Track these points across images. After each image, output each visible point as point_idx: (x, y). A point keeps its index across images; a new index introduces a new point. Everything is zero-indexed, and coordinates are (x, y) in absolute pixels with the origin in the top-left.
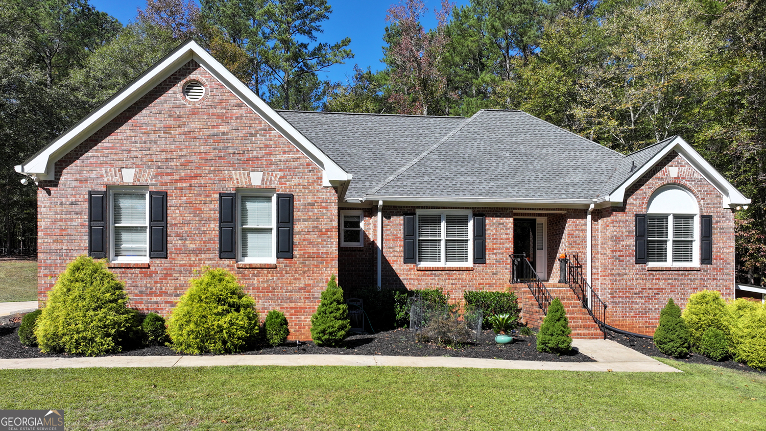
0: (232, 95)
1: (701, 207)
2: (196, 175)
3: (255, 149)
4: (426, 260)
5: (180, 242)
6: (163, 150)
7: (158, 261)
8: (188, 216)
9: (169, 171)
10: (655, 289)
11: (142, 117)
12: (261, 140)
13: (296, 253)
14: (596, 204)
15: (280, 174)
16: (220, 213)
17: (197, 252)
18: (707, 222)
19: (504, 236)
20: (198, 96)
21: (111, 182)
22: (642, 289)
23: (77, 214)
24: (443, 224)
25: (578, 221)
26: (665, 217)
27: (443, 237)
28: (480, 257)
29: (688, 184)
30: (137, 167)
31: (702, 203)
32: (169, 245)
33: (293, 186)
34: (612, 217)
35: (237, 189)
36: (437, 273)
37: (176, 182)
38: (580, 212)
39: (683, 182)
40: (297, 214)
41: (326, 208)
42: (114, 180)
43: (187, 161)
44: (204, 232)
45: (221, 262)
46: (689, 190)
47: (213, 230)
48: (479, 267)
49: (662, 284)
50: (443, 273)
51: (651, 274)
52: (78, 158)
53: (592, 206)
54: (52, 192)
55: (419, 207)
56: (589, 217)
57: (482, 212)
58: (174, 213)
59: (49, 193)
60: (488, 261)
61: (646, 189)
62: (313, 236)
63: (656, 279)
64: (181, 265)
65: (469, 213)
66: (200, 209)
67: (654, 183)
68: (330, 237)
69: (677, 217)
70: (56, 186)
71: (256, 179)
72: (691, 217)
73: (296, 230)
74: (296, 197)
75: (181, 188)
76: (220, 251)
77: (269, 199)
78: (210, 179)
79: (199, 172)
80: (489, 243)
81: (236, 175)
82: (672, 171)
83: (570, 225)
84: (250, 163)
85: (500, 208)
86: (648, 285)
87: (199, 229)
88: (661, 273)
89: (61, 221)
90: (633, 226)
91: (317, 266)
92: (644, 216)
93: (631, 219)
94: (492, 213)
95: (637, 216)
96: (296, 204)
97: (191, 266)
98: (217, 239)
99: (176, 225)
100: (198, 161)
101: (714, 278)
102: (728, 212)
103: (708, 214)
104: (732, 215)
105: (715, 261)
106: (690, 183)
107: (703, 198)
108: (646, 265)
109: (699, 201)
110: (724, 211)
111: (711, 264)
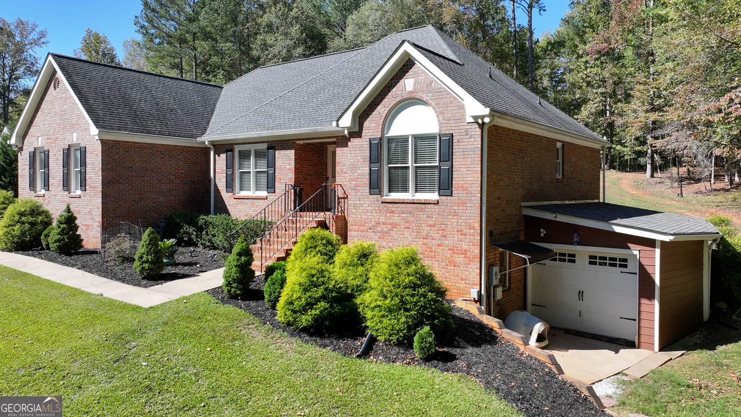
2: (57, 138)
3: (74, 118)
5: (52, 181)
6: (48, 124)
7: (47, 193)
8: (55, 164)
9: (50, 137)
10: (390, 224)
11: (44, 105)
12: (76, 112)
13: (87, 187)
15: (82, 133)
16: (63, 161)
17: (58, 186)
18: (447, 141)
19: (288, 167)
22: (377, 223)
23: (27, 165)
24: (252, 157)
26: (404, 139)
27: (252, 169)
28: (271, 187)
29: (425, 98)
30: (42, 135)
32: (50, 183)
33: (86, 141)
35: (69, 145)
36: (245, 201)
37: (52, 143)
39: (419, 95)
40: (87, 160)
41: (97, 155)
42: (36, 145)
43: (55, 130)
45: (64, 193)
46: (427, 103)
47: (62, 172)
48: (271, 196)
49: (396, 219)
50: (249, 201)
51: (385, 206)
52: (28, 133)
55: (237, 144)
57: (273, 145)
58: (51, 163)
59: (21, 154)
60: (277, 191)
61: (382, 110)
62: (93, 175)
63: (390, 213)
66: (58, 160)
67: (389, 101)
69: (417, 138)
70: (23, 150)
71: (75, 138)
72: (435, 137)
73: (87, 171)
74: (87, 149)
75: (53, 147)
76: (63, 187)
78: (61, 140)
80: (278, 174)
81: (68, 136)
82: (408, 83)
84: (72, 128)
85: (285, 140)
86: (382, 220)
87: (58, 172)
88: (396, 205)
89: (24, 169)
90: (367, 153)
91: (94, 197)
93: (366, 145)
94: (280, 145)
95: (371, 140)
96: (87, 153)
97: (55, 195)
98: (63, 178)
99: (52, 170)
100: (58, 129)
101: (455, 214)
102: (474, 127)
103: (447, 132)
104: (478, 132)
105: (456, 192)
106: (427, 96)
107: (442, 113)
108: (382, 196)
109: (438, 116)
110: (468, 127)
111: (451, 196)
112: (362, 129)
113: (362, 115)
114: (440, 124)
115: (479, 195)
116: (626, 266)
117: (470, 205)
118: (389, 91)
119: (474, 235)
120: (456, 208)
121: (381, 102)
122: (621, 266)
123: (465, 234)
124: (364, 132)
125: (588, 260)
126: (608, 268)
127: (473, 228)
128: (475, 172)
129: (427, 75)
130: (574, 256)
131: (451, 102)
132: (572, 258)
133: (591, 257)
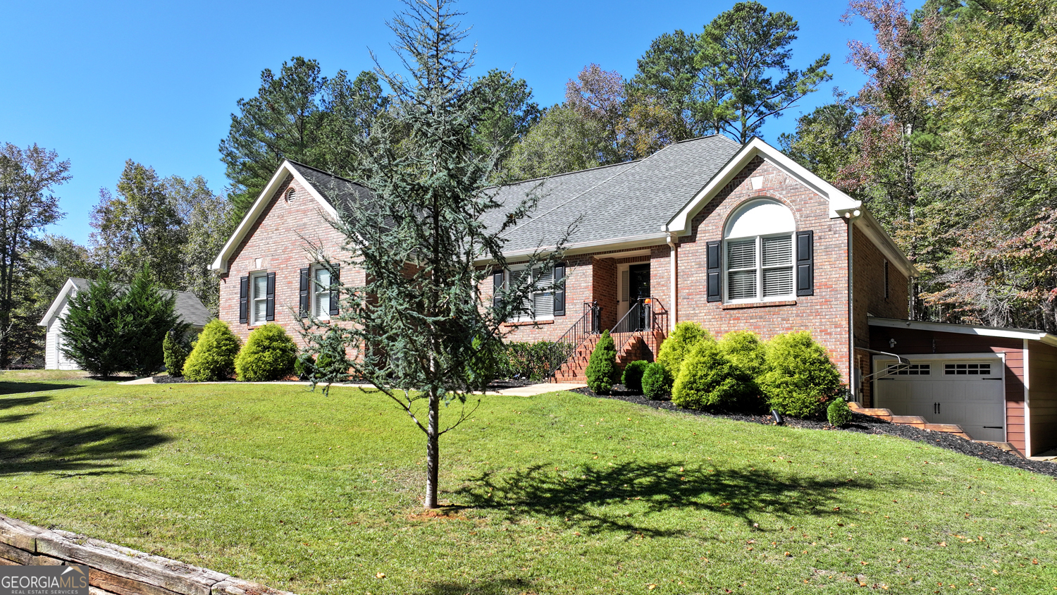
2: (290, 258)
5: (280, 308)
6: (275, 243)
7: (270, 323)
8: (285, 288)
9: (277, 257)
15: (333, 249)
16: (301, 284)
17: (289, 314)
18: (805, 239)
19: (583, 285)
21: (250, 270)
22: (717, 333)
23: (235, 294)
24: (530, 279)
25: (662, 260)
26: (750, 241)
28: (560, 310)
29: (777, 196)
30: (263, 256)
31: (798, 215)
32: (276, 311)
33: (340, 257)
35: (310, 265)
38: (662, 250)
39: (771, 193)
42: (253, 268)
43: (286, 248)
44: (293, 299)
46: (781, 201)
47: (297, 297)
48: (560, 320)
53: (669, 240)
56: (673, 253)
57: (562, 262)
58: (279, 287)
59: (225, 281)
60: (568, 313)
61: (723, 210)
63: (734, 319)
66: (291, 282)
67: (732, 201)
69: (766, 239)
70: (228, 276)
72: (785, 237)
75: (282, 269)
76: (299, 313)
78: (296, 259)
79: (291, 255)
80: (569, 294)
81: (309, 254)
82: (755, 182)
85: (579, 255)
86: (724, 328)
87: (291, 297)
88: (741, 311)
89: (229, 299)
90: (704, 257)
93: (702, 249)
94: (572, 261)
95: (709, 244)
96: (341, 271)
97: (285, 325)
98: (299, 304)
99: (279, 296)
100: (291, 247)
101: (818, 314)
102: (838, 222)
103: (806, 229)
104: (844, 226)
105: (818, 291)
106: (780, 194)
107: (799, 210)
108: (723, 303)
109: (794, 214)
110: (831, 223)
111: (813, 295)
112: (696, 233)
113: (697, 218)
114: (797, 222)
115: (847, 292)
116: (988, 372)
117: (835, 303)
118: (732, 191)
119: (841, 334)
120: (819, 307)
121: (721, 202)
122: (982, 372)
123: (830, 334)
124: (698, 235)
125: (944, 370)
126: (967, 376)
127: (840, 326)
128: (841, 268)
129: (780, 171)
130: (928, 367)
131: (810, 199)
132: (925, 369)
133: (947, 366)
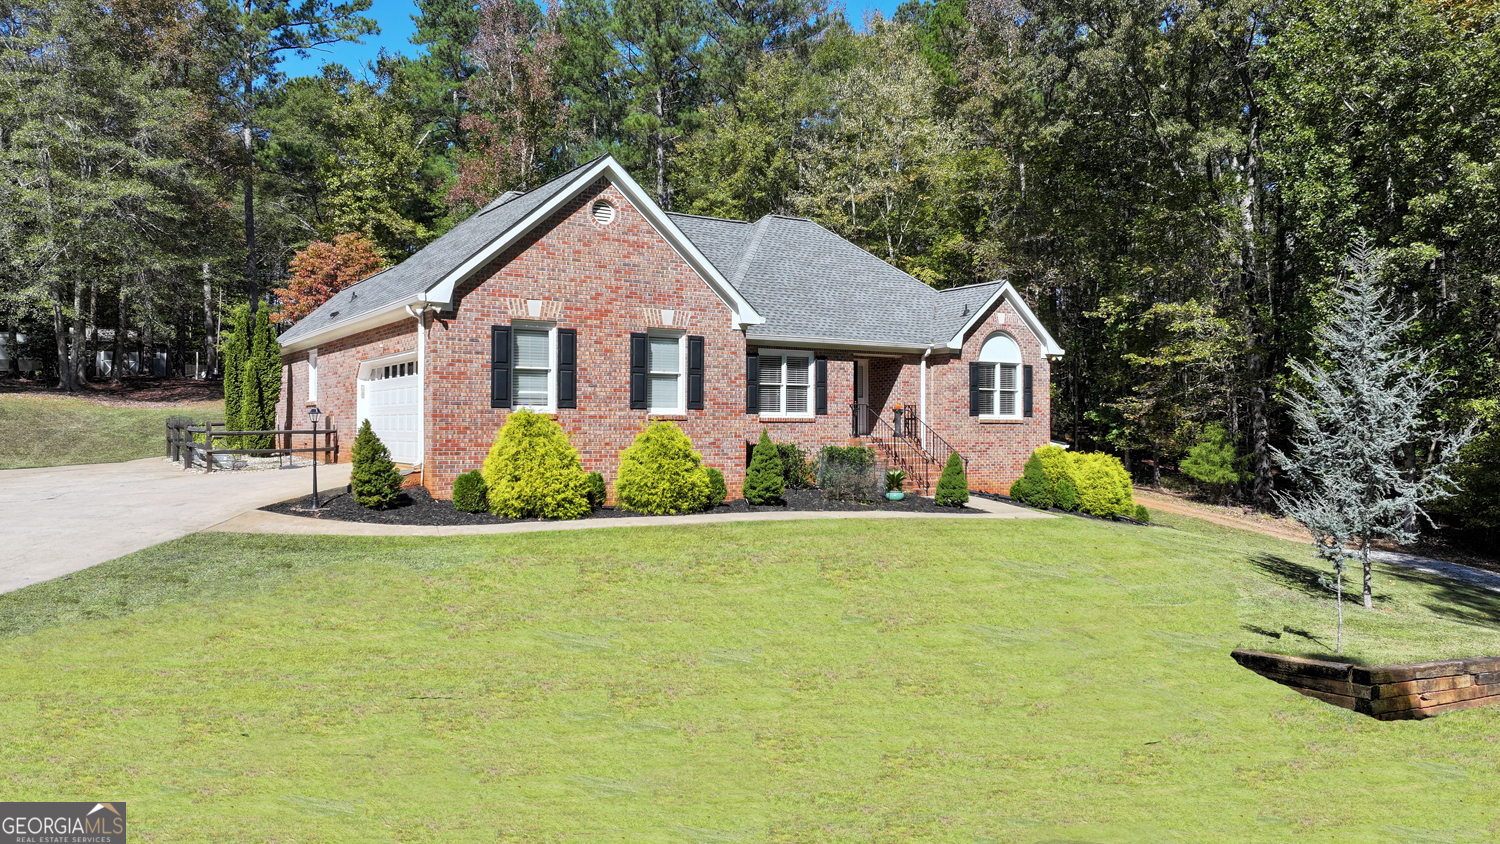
0: (643, 220)
1: (1023, 356)
2: (607, 311)
3: (666, 285)
4: (765, 410)
5: (589, 389)
6: (572, 280)
7: (566, 412)
8: (599, 359)
9: (578, 305)
10: (986, 443)
11: (551, 238)
12: (672, 274)
13: (706, 403)
14: (933, 350)
15: (691, 313)
16: (632, 356)
17: (608, 400)
18: (1028, 371)
19: (845, 383)
20: (608, 216)
21: (515, 316)
23: (477, 353)
24: (784, 367)
25: (913, 367)
26: (992, 366)
27: (784, 382)
28: (821, 408)
29: (1013, 332)
30: (545, 298)
31: (1024, 352)
32: (578, 393)
33: (704, 328)
34: (950, 365)
35: (649, 329)
36: (780, 425)
37: (586, 318)
38: (914, 357)
39: (1009, 329)
40: (707, 360)
41: (735, 353)
42: (520, 314)
43: (598, 294)
44: (615, 378)
45: (632, 413)
46: (1014, 337)
47: (624, 375)
48: (821, 419)
49: (992, 438)
50: (786, 425)
51: (983, 426)
52: (479, 285)
53: (928, 352)
54: (450, 325)
55: (762, 347)
56: (924, 363)
57: (825, 354)
58: (584, 355)
59: (446, 326)
60: (829, 412)
61: (978, 335)
62: (723, 385)
63: (986, 432)
64: (591, 417)
65: (810, 354)
66: (611, 351)
67: (985, 329)
68: (739, 386)
69: (1004, 366)
70: (454, 318)
71: (667, 318)
72: (1013, 366)
73: (707, 377)
74: (706, 341)
75: (591, 326)
76: (631, 401)
77: (676, 341)
78: (621, 316)
79: (610, 307)
80: (830, 391)
81: (647, 312)
82: (1000, 318)
83: (906, 371)
84: (660, 299)
85: (841, 351)
86: (981, 439)
87: (610, 374)
89: (459, 361)
90: (967, 375)
91: (726, 419)
92: (977, 364)
93: (967, 368)
94: (834, 355)
95: (971, 364)
96: (706, 348)
97: (601, 417)
98: (628, 386)
99: (585, 369)
100: (608, 294)
101: (1034, 432)
102: (1045, 362)
103: (1029, 364)
105: (1035, 413)
107: (1025, 347)
110: (1042, 362)
111: (1032, 417)
112: (961, 353)
115: (1048, 416)
117: (1043, 424)
120: (1035, 427)
124: (963, 355)
128: (1046, 398)
129: (1015, 313)
131: (1032, 340)
